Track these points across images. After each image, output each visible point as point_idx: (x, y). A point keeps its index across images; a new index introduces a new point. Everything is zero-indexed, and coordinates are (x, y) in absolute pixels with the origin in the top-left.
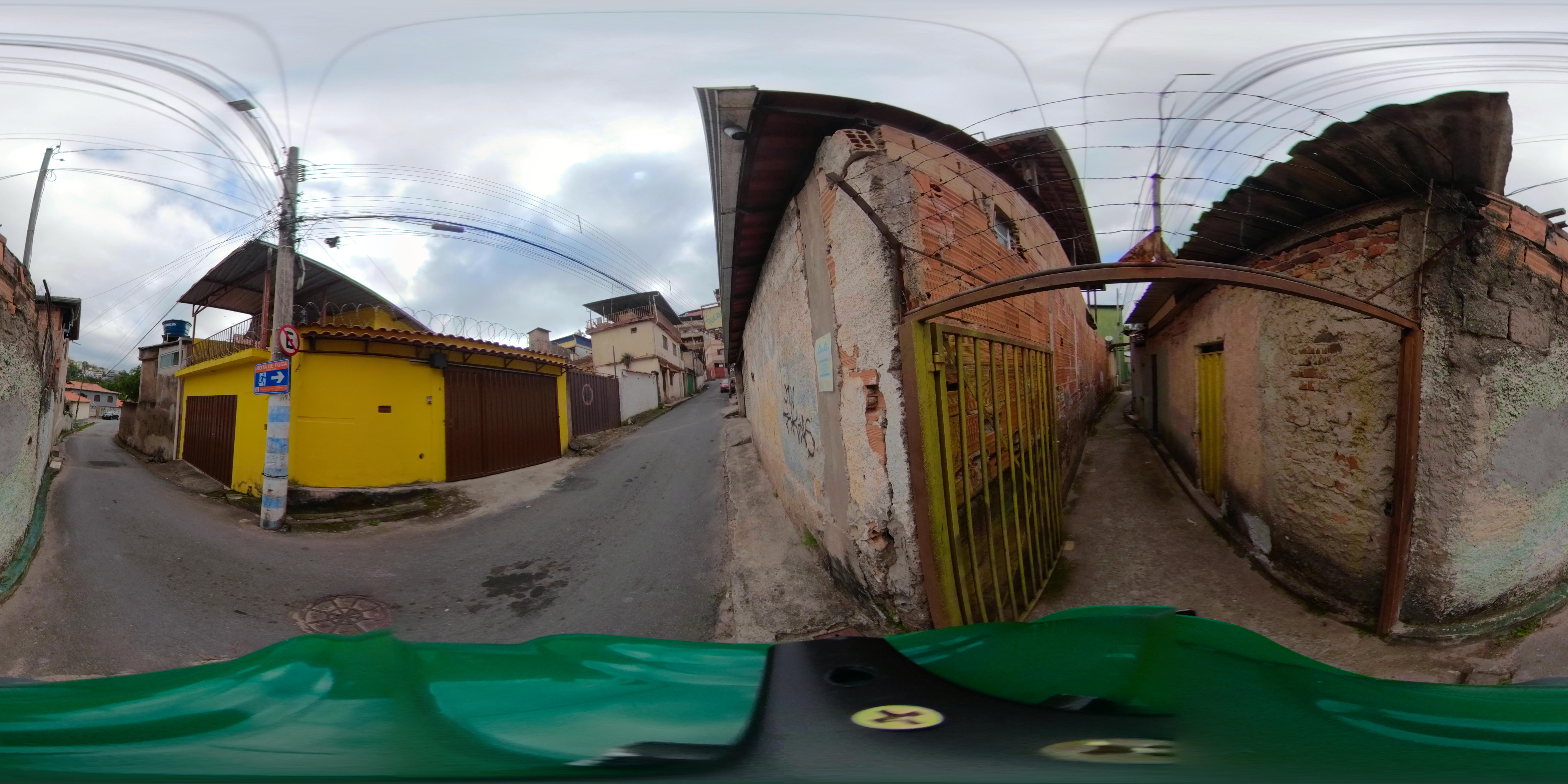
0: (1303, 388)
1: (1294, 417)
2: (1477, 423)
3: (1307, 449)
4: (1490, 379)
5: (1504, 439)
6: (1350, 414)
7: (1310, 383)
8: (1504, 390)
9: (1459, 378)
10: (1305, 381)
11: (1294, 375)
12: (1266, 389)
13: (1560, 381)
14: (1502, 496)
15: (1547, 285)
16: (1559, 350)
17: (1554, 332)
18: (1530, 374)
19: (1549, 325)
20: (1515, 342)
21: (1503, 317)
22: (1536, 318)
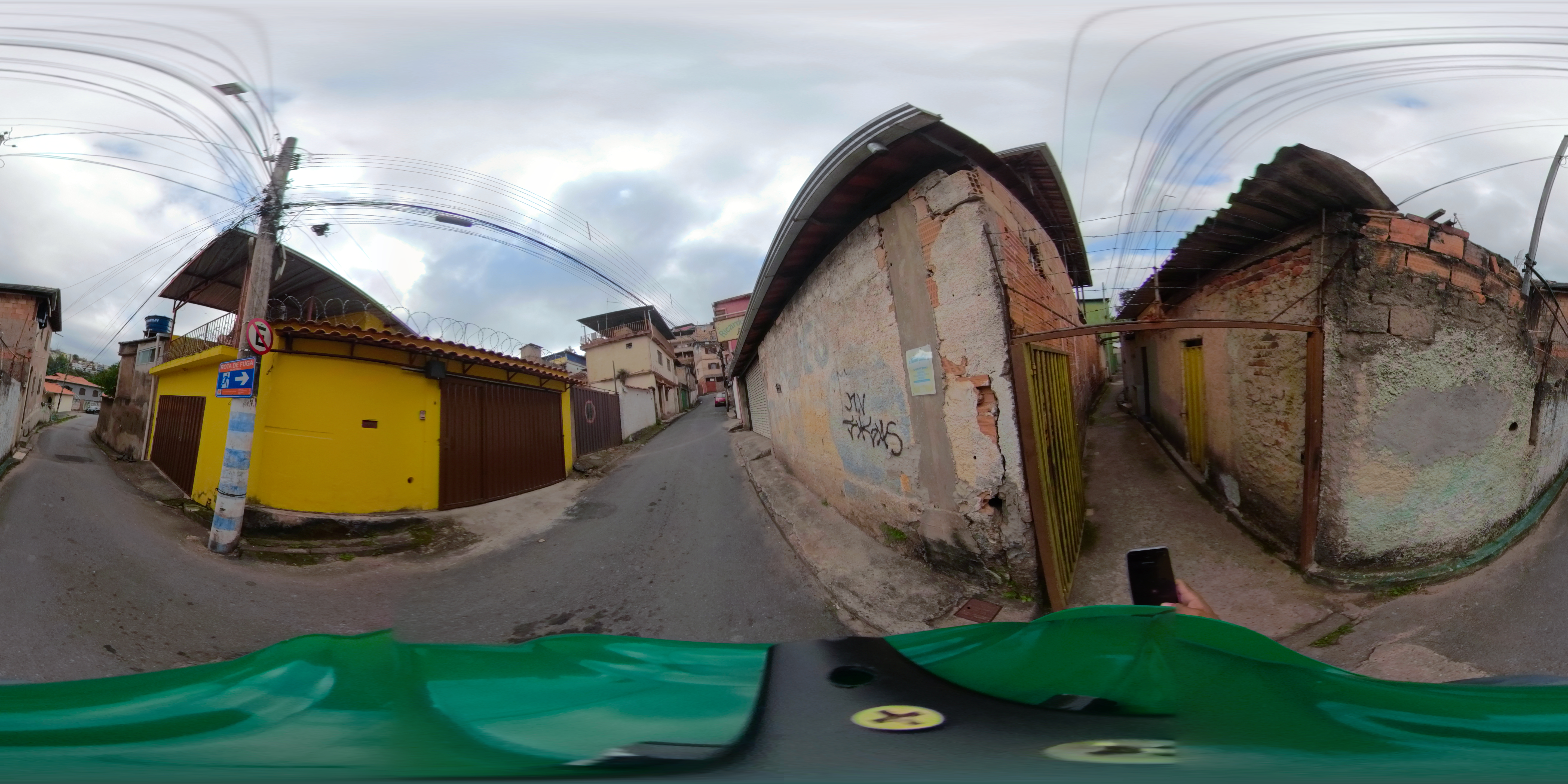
0: (1256, 374)
1: (1251, 395)
2: (1359, 398)
3: (1259, 418)
4: (1370, 365)
5: (1384, 412)
6: (1284, 391)
7: (1261, 370)
8: (1383, 374)
9: (1347, 365)
10: (1258, 368)
11: (1252, 364)
12: (1232, 375)
13: (1449, 366)
14: (1384, 460)
15: (1431, 282)
16: (1447, 339)
17: (1440, 323)
18: (1411, 361)
19: (1433, 317)
20: (1395, 335)
21: (1382, 316)
22: (1417, 313)
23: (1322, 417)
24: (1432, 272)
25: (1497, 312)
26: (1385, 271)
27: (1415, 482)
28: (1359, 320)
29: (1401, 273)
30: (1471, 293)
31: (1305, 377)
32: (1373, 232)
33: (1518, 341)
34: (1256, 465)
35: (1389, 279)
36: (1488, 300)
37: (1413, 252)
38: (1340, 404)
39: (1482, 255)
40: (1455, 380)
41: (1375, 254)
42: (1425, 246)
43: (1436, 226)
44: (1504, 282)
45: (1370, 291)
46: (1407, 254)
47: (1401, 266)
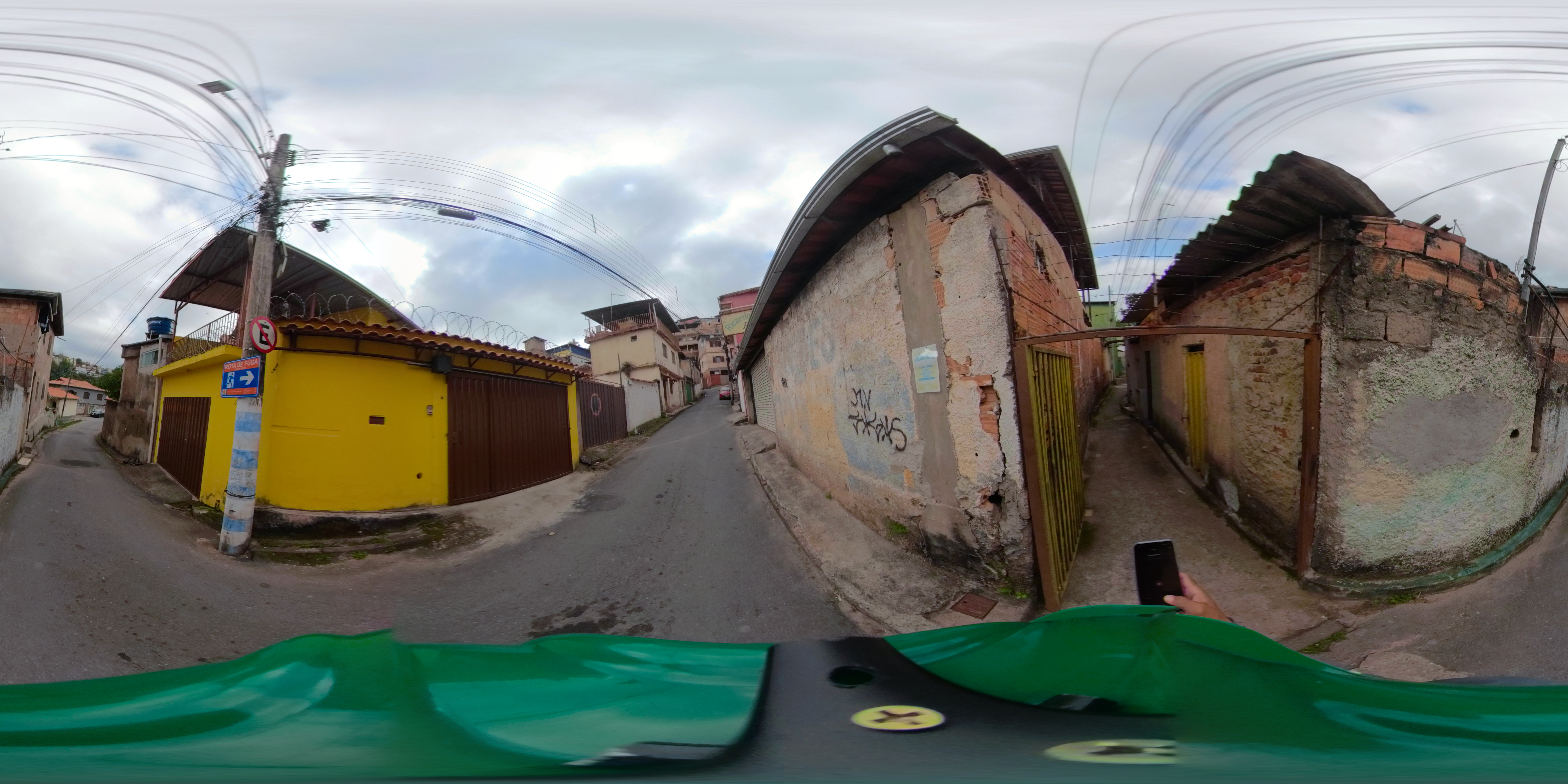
0: (1256, 380)
1: (1250, 401)
2: (1356, 406)
3: (1258, 424)
4: (1367, 373)
5: (1381, 420)
6: (1282, 398)
7: (1261, 376)
8: (1380, 381)
9: (1344, 372)
10: (1257, 374)
11: (1252, 371)
12: (1233, 381)
13: (1447, 373)
14: (1382, 468)
15: (1428, 289)
16: (1445, 346)
17: (1437, 329)
18: (1408, 368)
19: (1431, 324)
20: (1392, 342)
21: (1379, 323)
22: (1414, 320)
23: (1319, 424)
24: (1429, 278)
25: (1496, 318)
26: (1382, 278)
27: (1414, 490)
28: (1356, 327)
29: (1397, 280)
30: (1469, 299)
31: (1302, 384)
32: (1369, 239)
33: (1518, 347)
34: (1255, 471)
35: (1386, 286)
36: (1486, 306)
37: (1409, 258)
38: (1337, 411)
39: (1479, 260)
40: (1454, 387)
41: (1371, 260)
42: (1421, 252)
43: (1432, 232)
44: (1502, 287)
45: (1367, 299)
46: (1403, 260)
47: (1398, 273)
